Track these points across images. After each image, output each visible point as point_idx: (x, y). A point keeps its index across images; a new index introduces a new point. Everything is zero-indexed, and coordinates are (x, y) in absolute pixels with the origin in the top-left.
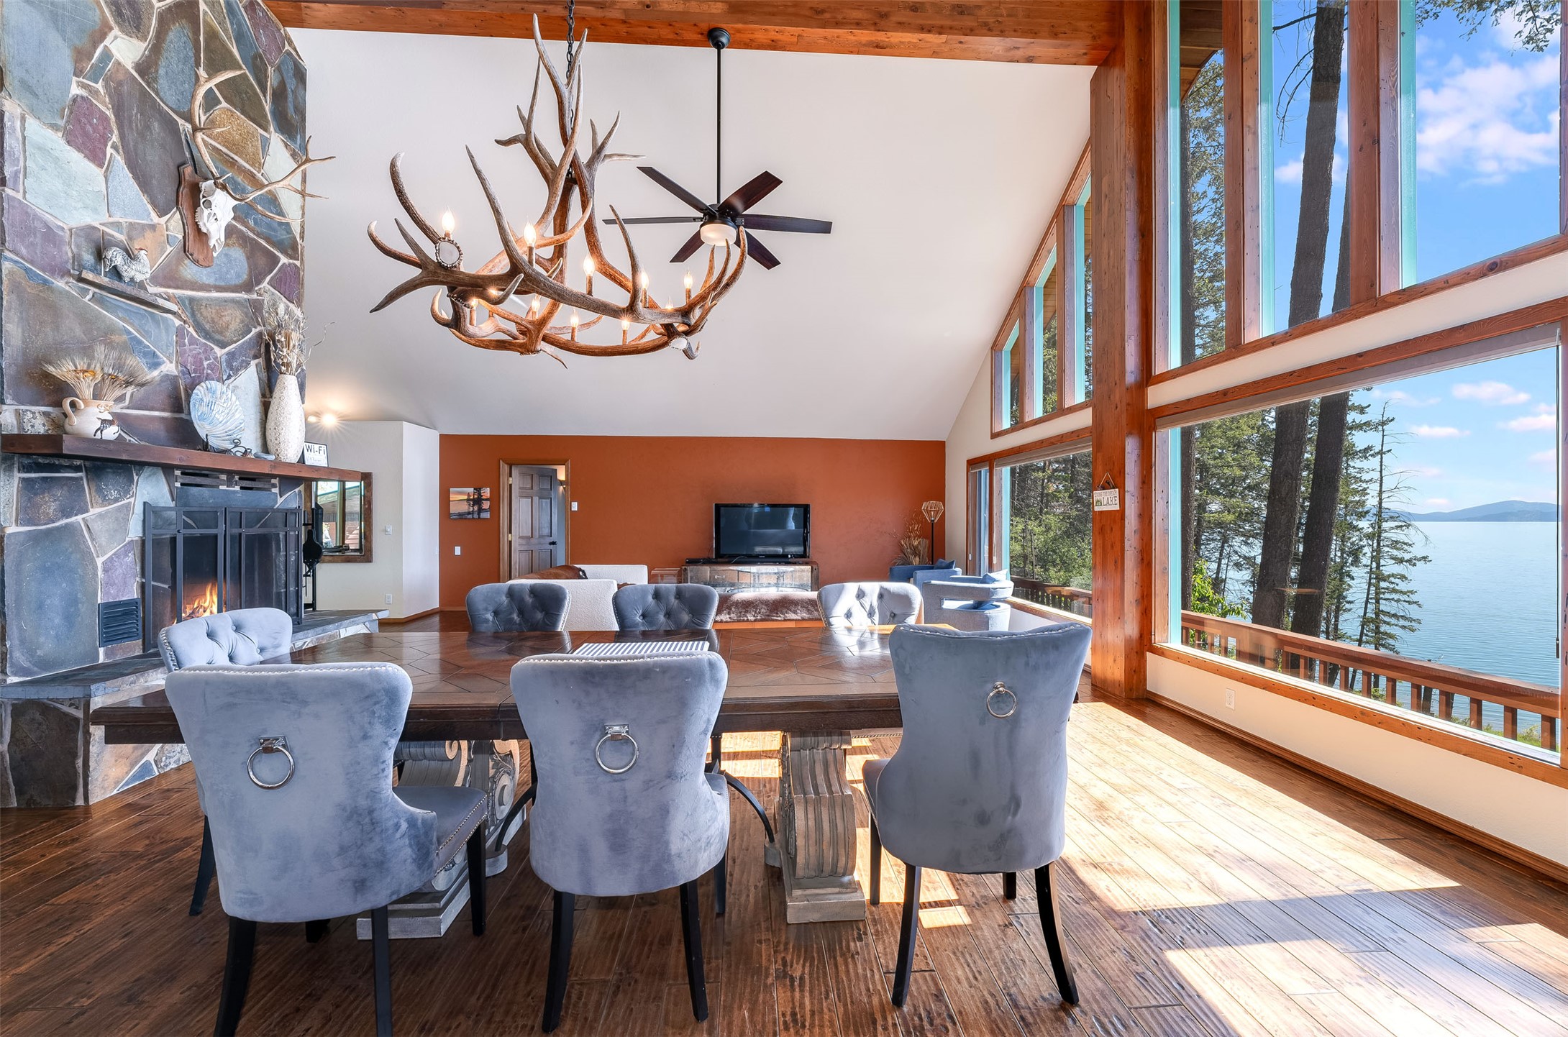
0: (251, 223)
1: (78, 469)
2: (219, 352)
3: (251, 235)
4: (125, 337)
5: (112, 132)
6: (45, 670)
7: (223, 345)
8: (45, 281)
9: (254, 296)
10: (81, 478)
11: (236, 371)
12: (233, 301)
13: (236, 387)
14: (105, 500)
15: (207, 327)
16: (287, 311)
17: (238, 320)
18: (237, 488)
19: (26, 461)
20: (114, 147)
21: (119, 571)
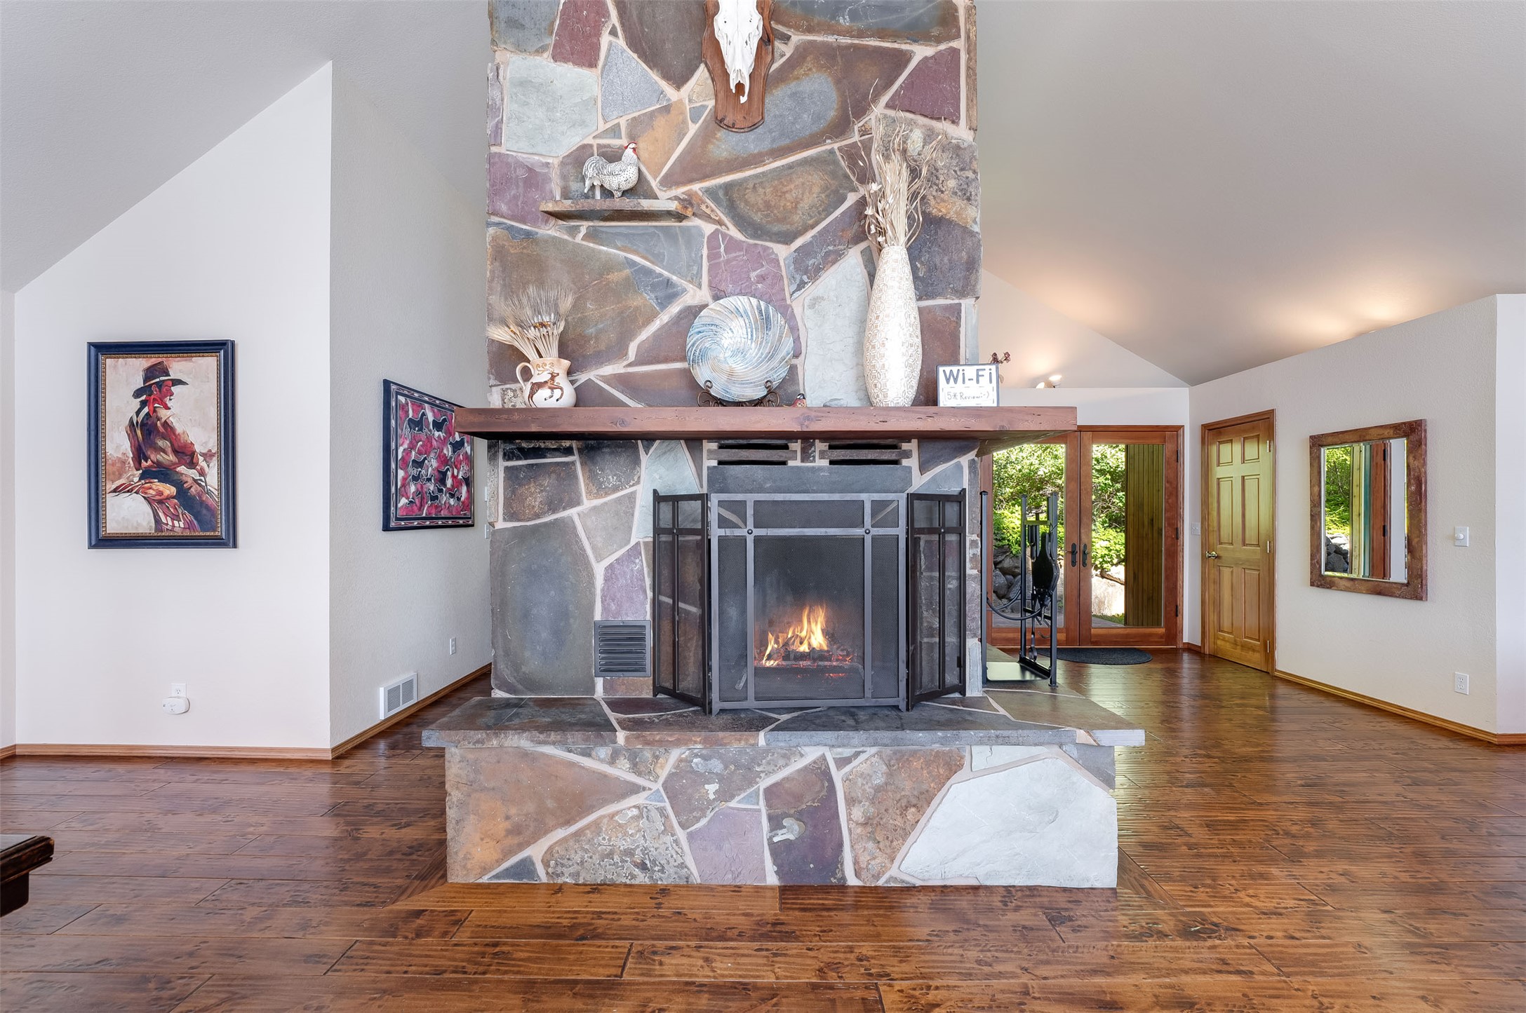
0: (845, 21)
1: (568, 451)
2: (783, 252)
3: (848, 41)
4: (627, 271)
5: (606, 14)
6: (532, 691)
7: (787, 238)
8: (528, 235)
9: (856, 138)
10: (573, 463)
11: (815, 273)
12: (805, 162)
13: (816, 301)
14: (599, 488)
15: (757, 218)
16: (930, 136)
17: (816, 190)
18: (825, 463)
19: (509, 447)
20: (613, 32)
21: (622, 581)
